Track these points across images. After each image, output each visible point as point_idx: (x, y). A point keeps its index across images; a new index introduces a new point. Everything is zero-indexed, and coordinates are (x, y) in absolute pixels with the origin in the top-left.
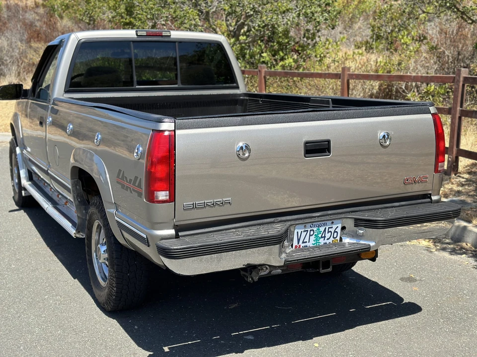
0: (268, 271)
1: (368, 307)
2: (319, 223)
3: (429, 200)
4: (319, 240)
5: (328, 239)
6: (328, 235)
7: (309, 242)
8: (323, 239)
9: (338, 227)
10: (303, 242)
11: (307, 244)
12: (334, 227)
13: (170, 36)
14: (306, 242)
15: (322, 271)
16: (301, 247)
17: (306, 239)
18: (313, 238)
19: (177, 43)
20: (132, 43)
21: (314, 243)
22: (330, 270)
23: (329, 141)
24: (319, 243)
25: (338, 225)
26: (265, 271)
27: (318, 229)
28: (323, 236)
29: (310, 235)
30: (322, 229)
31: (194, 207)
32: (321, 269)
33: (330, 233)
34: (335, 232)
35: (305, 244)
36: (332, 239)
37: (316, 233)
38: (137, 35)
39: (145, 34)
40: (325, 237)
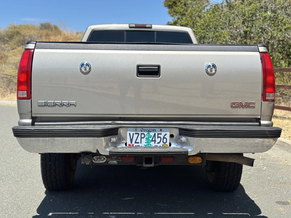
0: (105, 161)
1: (225, 214)
2: (148, 129)
3: (258, 124)
4: (150, 143)
5: (158, 143)
6: (158, 140)
7: (141, 143)
8: (154, 142)
9: (166, 134)
10: (136, 143)
11: (139, 144)
12: (163, 134)
13: (152, 27)
14: (138, 143)
15: (145, 165)
16: (134, 146)
17: (139, 141)
18: (144, 140)
19: (155, 32)
20: (125, 31)
21: (146, 144)
22: (152, 165)
23: (159, 67)
24: (150, 145)
25: (166, 133)
26: (103, 160)
27: (149, 134)
28: (154, 140)
29: (141, 138)
30: (152, 134)
31: (46, 105)
32: (144, 163)
33: (159, 139)
34: (164, 138)
35: (138, 144)
36: (162, 143)
37: (147, 137)
38: (129, 27)
39: (134, 26)
40: (155, 141)
